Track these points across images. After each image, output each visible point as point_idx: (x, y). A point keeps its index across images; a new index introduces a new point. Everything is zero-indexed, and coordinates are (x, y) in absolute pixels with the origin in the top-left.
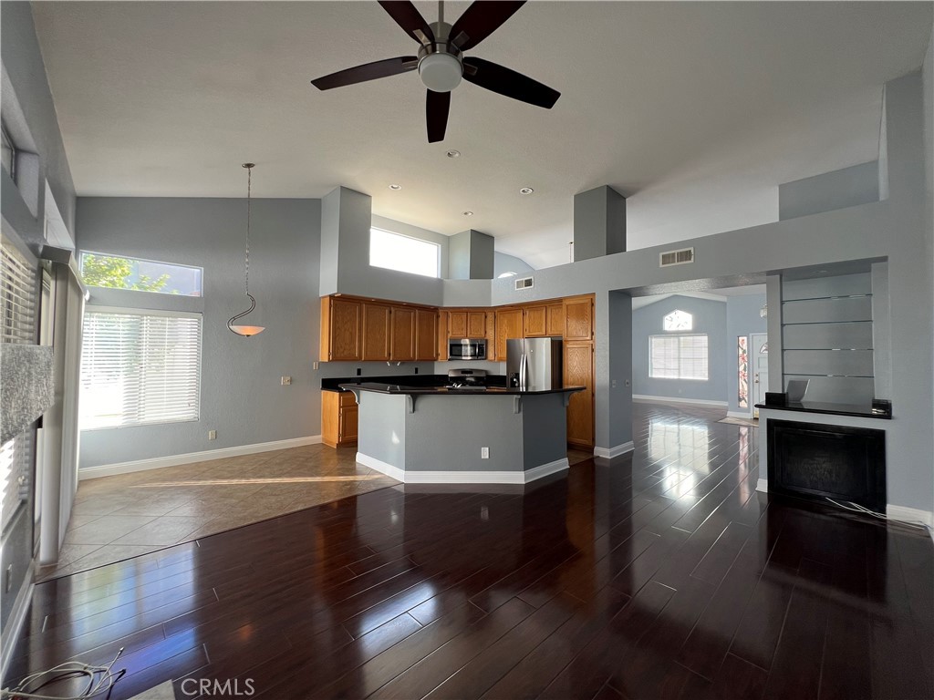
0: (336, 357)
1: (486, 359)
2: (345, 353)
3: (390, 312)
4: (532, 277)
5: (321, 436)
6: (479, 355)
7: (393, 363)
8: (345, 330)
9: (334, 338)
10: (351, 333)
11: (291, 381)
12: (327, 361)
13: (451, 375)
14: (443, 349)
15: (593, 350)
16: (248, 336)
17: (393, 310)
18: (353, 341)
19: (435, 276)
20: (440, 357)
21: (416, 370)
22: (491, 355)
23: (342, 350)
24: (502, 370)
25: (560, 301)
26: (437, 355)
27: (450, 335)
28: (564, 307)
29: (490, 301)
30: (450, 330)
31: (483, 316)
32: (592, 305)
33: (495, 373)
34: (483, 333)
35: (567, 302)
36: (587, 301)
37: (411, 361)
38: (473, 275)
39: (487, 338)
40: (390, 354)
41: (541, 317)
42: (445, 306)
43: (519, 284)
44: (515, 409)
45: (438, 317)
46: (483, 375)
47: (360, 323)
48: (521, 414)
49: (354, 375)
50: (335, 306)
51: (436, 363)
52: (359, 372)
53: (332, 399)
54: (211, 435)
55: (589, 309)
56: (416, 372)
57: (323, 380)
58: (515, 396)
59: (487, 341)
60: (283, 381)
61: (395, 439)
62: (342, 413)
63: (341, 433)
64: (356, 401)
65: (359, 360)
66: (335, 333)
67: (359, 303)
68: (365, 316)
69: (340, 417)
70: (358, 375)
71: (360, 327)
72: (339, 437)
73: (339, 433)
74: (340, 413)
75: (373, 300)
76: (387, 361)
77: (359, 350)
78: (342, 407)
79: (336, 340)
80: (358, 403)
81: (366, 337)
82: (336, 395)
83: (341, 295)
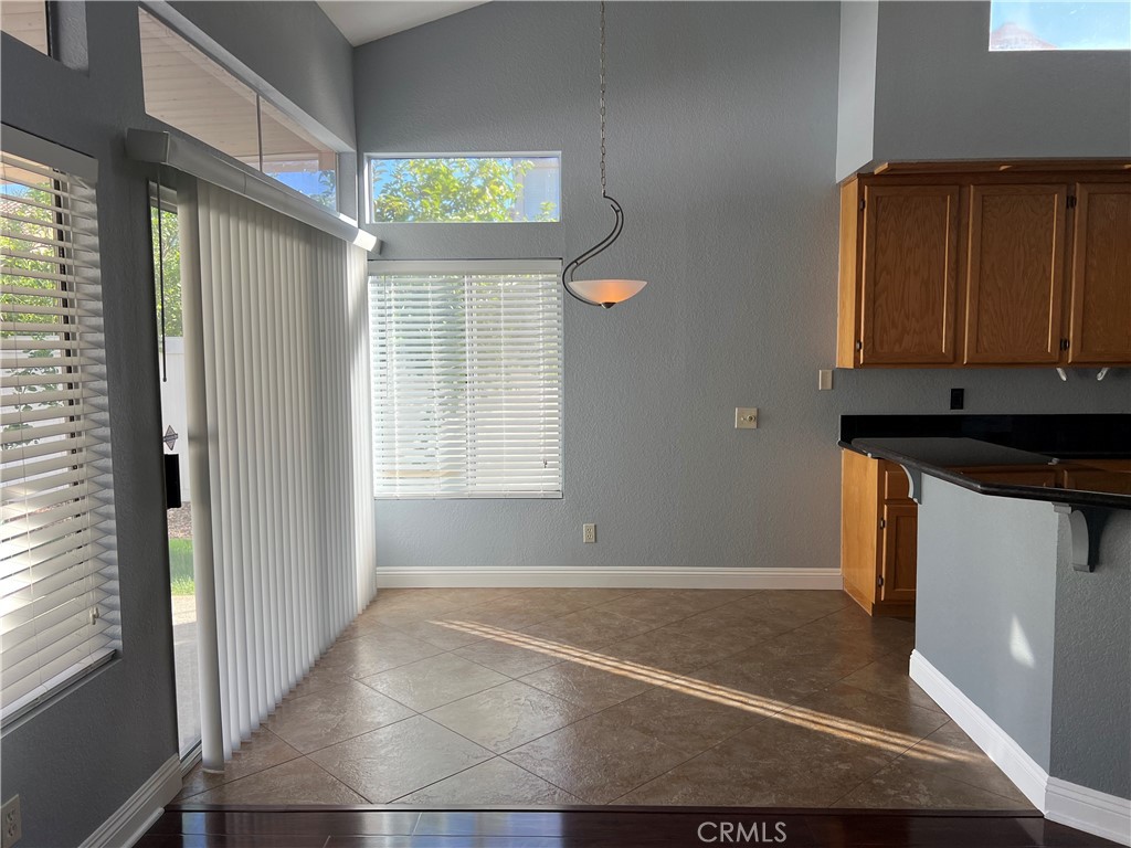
0: (876, 354)
2: (907, 342)
5: (838, 572)
7: (1081, 369)
8: (907, 273)
9: (873, 301)
10: (925, 283)
11: (758, 419)
12: (850, 364)
16: (609, 305)
17: (1081, 193)
18: (933, 306)
23: (896, 334)
40: (1064, 344)
47: (958, 249)
49: (943, 408)
50: (876, 200)
52: (957, 397)
53: (861, 473)
54: (586, 531)
57: (845, 419)
60: (741, 418)
61: (1021, 648)
62: (885, 518)
63: (883, 576)
64: (911, 495)
65: (951, 360)
66: (875, 285)
67: (956, 184)
68: (973, 225)
69: (880, 529)
70: (952, 408)
71: (957, 261)
72: (878, 587)
73: (879, 576)
74: (880, 517)
75: (1003, 168)
76: (1056, 364)
77: (951, 334)
78: (888, 502)
79: (877, 304)
80: (915, 500)
81: (979, 290)
82: (873, 465)
83: (886, 166)
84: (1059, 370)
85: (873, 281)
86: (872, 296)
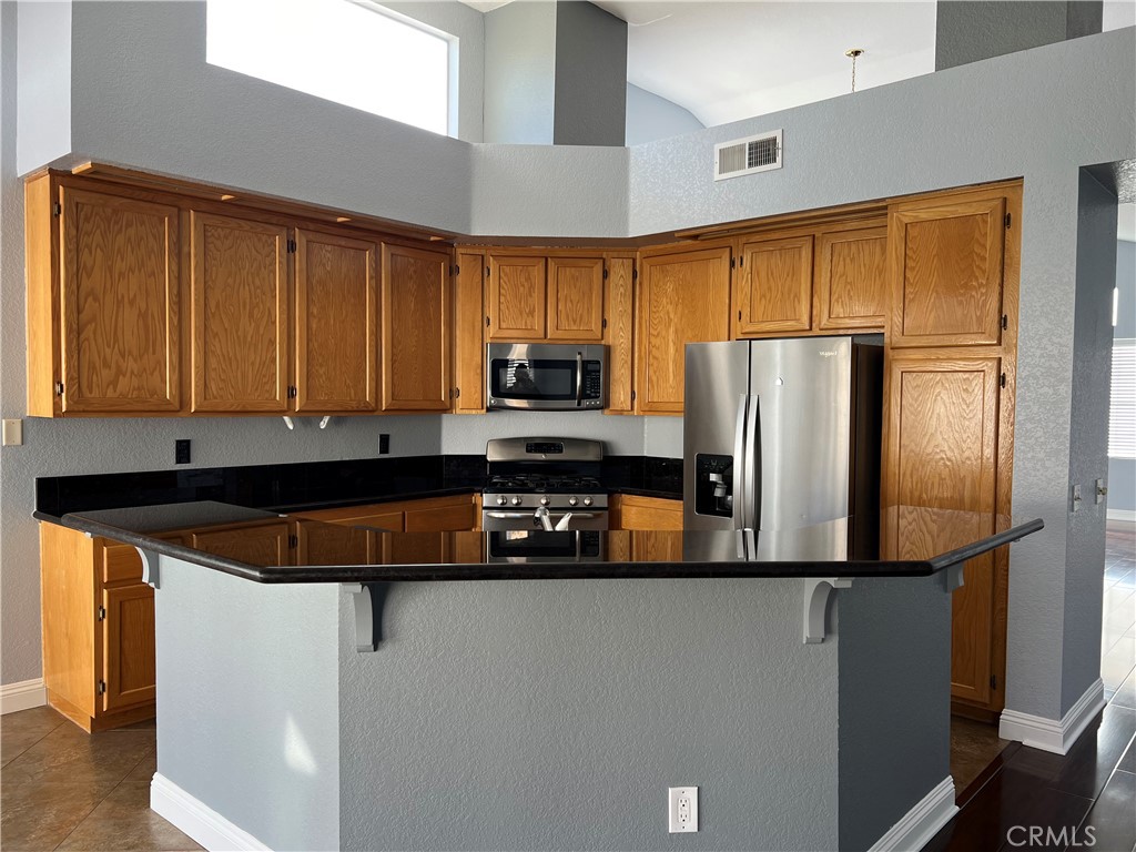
0: (85, 400)
1: (605, 406)
2: (123, 383)
3: (291, 247)
4: (777, 134)
6: (584, 396)
7: (307, 417)
8: (119, 302)
9: (76, 332)
10: (143, 316)
12: (47, 412)
13: (494, 456)
14: (469, 378)
15: (1001, 380)
17: (300, 238)
18: (151, 343)
19: (441, 131)
20: (459, 402)
21: (385, 442)
22: (620, 395)
23: (106, 374)
24: (662, 440)
25: (877, 210)
26: (453, 393)
27: (491, 331)
28: (894, 232)
29: (623, 218)
30: (491, 313)
31: (598, 270)
32: (1007, 221)
33: (627, 449)
34: (596, 325)
35: (907, 214)
36: (985, 206)
37: (368, 412)
38: (566, 132)
39: (610, 340)
40: (291, 393)
41: (794, 272)
42: (477, 231)
43: (728, 159)
44: (808, 625)
45: (453, 271)
46: (592, 455)
47: (180, 279)
48: (834, 643)
49: (167, 462)
50: (75, 206)
51: (445, 418)
52: (183, 450)
53: (72, 555)
55: (992, 240)
56: (384, 446)
57: (42, 482)
58: (810, 584)
59: (608, 350)
61: (298, 753)
62: (105, 607)
63: (105, 681)
64: (145, 579)
65: (178, 408)
66: (79, 313)
67: (175, 206)
68: (195, 256)
69: (99, 621)
70: (178, 462)
71: (179, 294)
72: (99, 695)
73: (99, 680)
74: (98, 606)
75: (225, 197)
76: (284, 412)
77: (176, 377)
78: (108, 585)
79: (83, 336)
80: (152, 585)
81: (205, 329)
82: (85, 540)
83: (88, 165)
84: (286, 418)
85: (76, 308)
86: (75, 326)
